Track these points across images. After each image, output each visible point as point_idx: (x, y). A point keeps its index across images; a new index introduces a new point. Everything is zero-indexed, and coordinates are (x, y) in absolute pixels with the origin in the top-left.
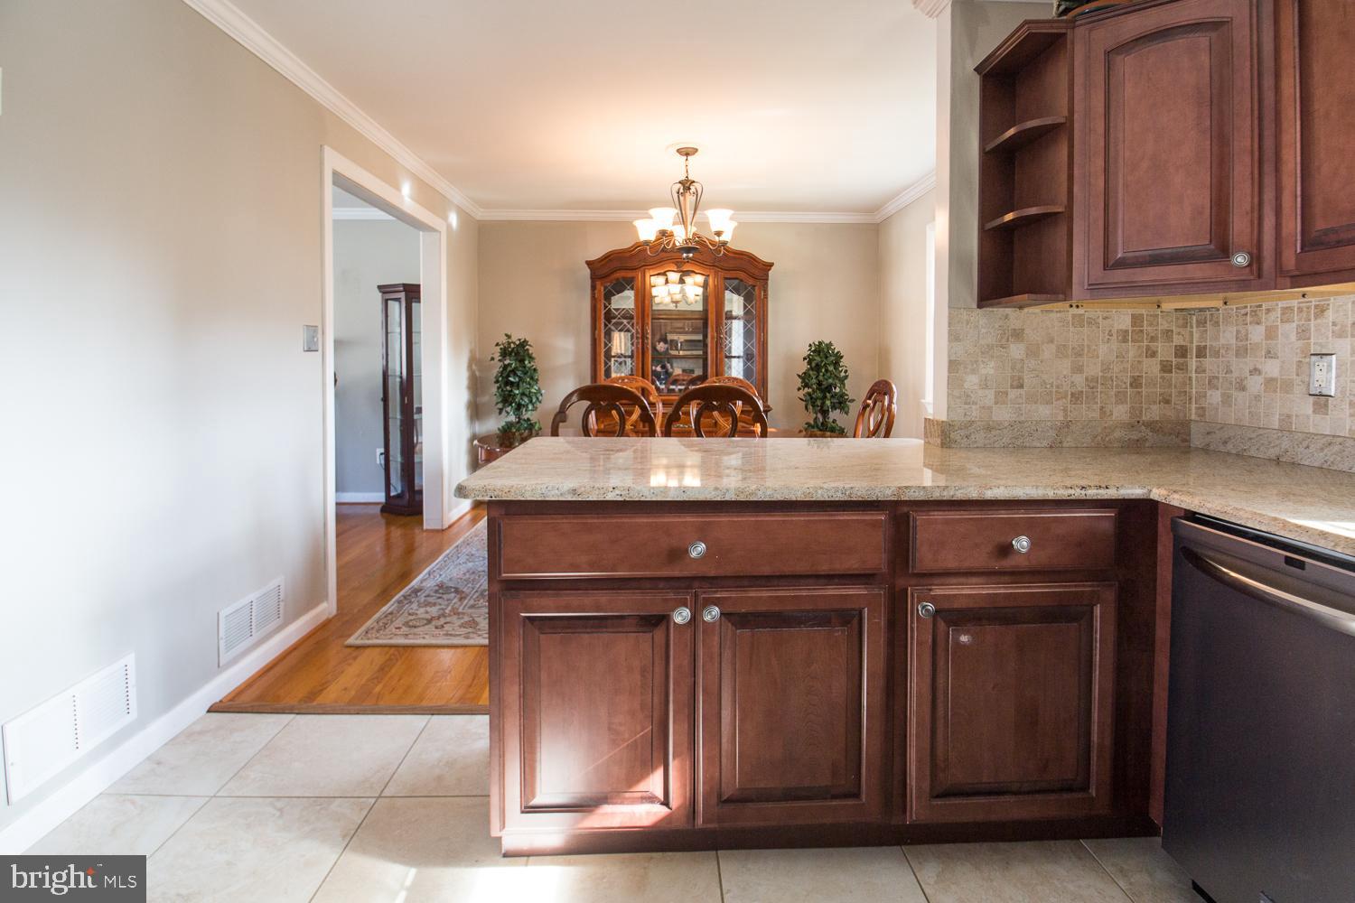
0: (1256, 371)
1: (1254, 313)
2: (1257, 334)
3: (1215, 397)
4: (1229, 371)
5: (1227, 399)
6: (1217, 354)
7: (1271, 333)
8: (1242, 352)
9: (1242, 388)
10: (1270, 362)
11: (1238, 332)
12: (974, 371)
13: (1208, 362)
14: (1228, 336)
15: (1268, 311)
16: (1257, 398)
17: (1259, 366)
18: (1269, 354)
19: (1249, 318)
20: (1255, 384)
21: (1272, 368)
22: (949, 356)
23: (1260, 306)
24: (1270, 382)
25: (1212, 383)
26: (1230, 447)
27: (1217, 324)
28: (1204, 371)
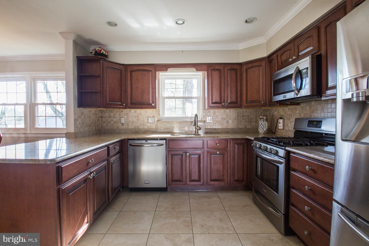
0: (112, 120)
1: (111, 111)
2: (112, 114)
3: (105, 125)
4: (107, 120)
5: (107, 125)
6: (105, 117)
7: (114, 114)
8: (110, 117)
9: (110, 123)
10: (114, 119)
11: (109, 114)
12: (78, 121)
13: (103, 119)
14: (107, 114)
15: (114, 111)
16: (113, 124)
17: (113, 119)
18: (114, 118)
19: (111, 112)
20: (112, 122)
21: (115, 120)
22: (74, 118)
23: (112, 110)
24: (115, 122)
25: (104, 122)
26: (109, 132)
27: (105, 113)
28: (102, 120)
